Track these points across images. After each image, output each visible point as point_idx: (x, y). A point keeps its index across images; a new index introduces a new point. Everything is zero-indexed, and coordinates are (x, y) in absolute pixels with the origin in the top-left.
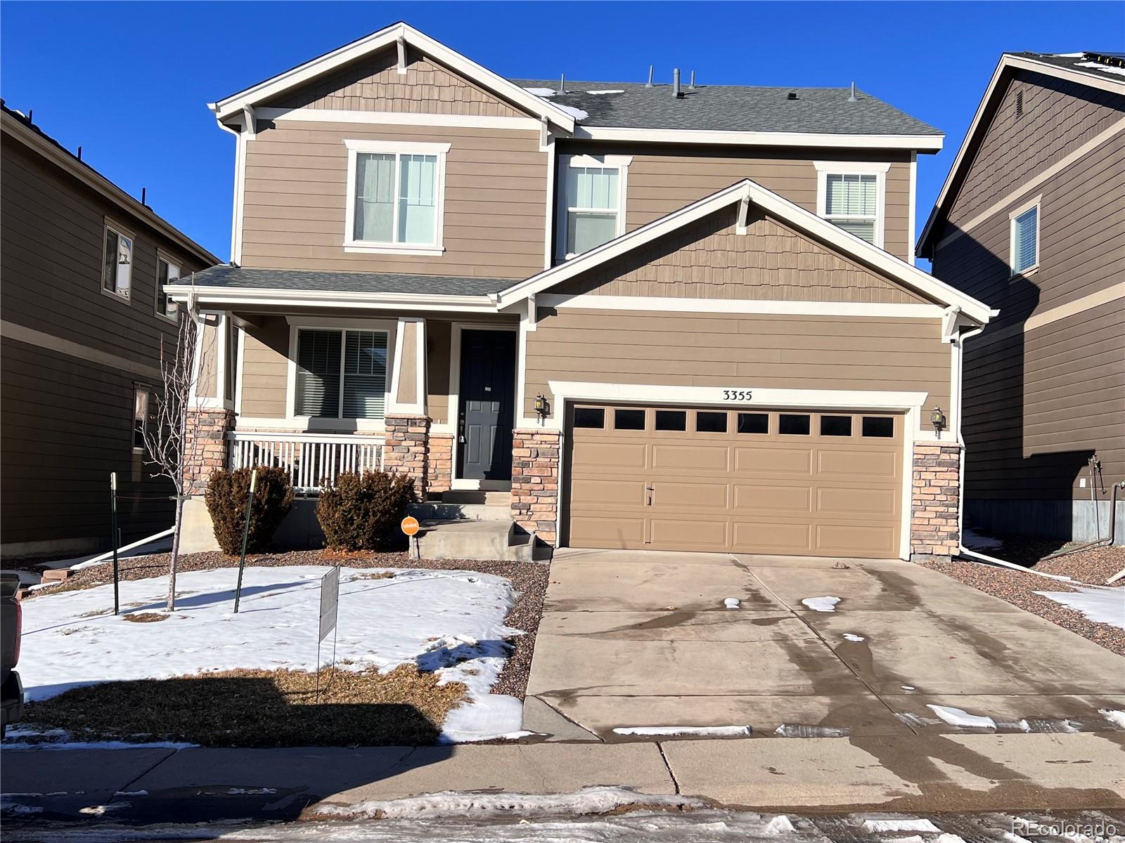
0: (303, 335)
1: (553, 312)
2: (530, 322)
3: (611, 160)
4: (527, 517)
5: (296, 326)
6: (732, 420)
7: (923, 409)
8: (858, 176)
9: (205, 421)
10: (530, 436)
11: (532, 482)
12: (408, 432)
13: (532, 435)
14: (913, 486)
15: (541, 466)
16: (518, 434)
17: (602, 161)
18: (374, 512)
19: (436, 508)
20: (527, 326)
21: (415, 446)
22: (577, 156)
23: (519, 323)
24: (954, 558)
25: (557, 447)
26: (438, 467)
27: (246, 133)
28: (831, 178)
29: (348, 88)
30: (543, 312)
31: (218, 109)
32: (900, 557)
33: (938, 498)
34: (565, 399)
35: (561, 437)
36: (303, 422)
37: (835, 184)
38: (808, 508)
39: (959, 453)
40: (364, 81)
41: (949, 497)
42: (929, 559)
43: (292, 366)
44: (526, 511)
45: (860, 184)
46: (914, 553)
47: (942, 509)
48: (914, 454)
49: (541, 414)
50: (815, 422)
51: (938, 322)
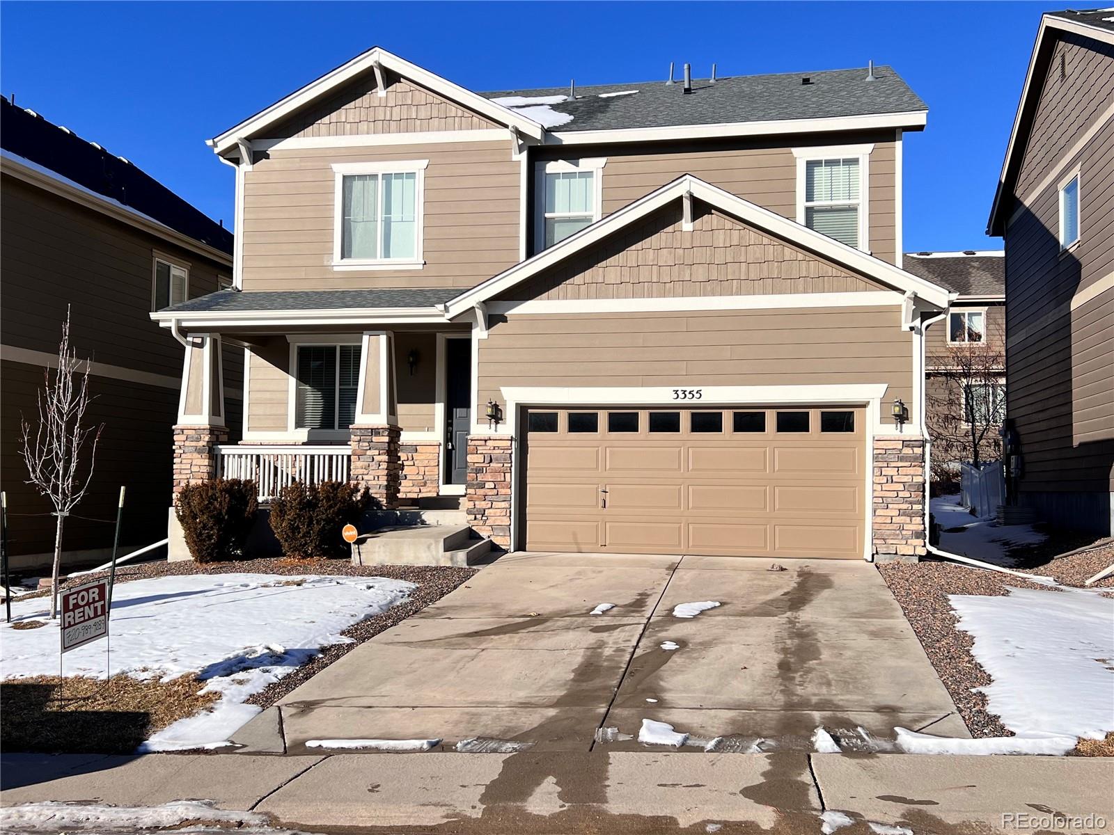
0: (303, 352)
1: (504, 319)
2: (481, 330)
3: (586, 164)
4: (482, 522)
5: (295, 343)
6: (685, 419)
7: (883, 402)
8: (840, 160)
9: (193, 437)
10: (483, 442)
11: (486, 487)
12: (372, 442)
13: (486, 441)
14: (873, 483)
15: (495, 471)
16: (472, 440)
17: (577, 165)
18: (317, 520)
19: (399, 514)
20: (479, 334)
21: (379, 454)
22: (552, 162)
23: (471, 332)
24: (921, 558)
25: (510, 452)
26: (426, 473)
27: (244, 164)
28: (811, 165)
29: (333, 115)
30: (493, 320)
31: (215, 145)
32: (864, 557)
33: (901, 494)
34: (517, 404)
35: (513, 442)
36: (303, 434)
37: (817, 170)
38: (765, 507)
39: (924, 446)
40: (347, 106)
41: (913, 493)
42: (893, 559)
43: (292, 381)
44: (481, 516)
45: (842, 169)
46: (877, 553)
47: (905, 506)
48: (874, 449)
49: (493, 420)
50: (771, 419)
51: (897, 309)
